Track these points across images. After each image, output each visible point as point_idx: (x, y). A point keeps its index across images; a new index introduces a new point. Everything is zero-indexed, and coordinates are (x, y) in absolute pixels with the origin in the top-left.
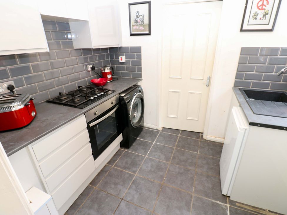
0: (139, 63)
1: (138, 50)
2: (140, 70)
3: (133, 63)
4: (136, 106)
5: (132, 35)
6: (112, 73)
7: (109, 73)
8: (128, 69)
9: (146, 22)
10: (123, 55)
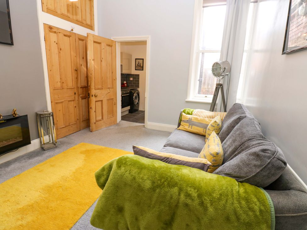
0: (138, 81)
1: (138, 75)
2: (138, 84)
3: (136, 81)
4: (136, 98)
5: (136, 70)
6: (127, 83)
7: (125, 84)
8: (134, 83)
9: (142, 65)
10: (132, 77)
